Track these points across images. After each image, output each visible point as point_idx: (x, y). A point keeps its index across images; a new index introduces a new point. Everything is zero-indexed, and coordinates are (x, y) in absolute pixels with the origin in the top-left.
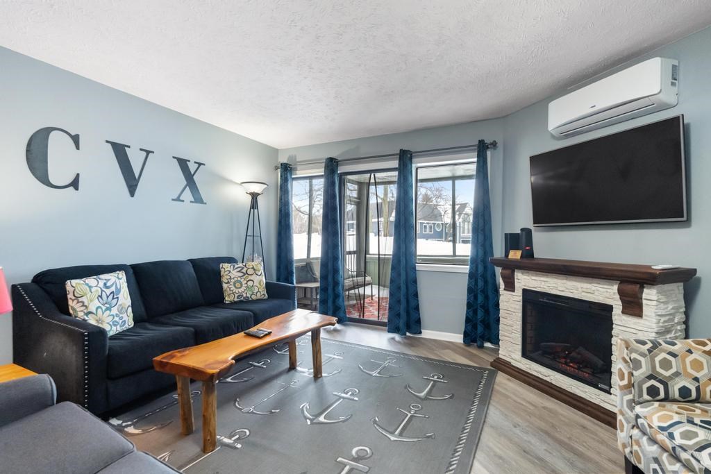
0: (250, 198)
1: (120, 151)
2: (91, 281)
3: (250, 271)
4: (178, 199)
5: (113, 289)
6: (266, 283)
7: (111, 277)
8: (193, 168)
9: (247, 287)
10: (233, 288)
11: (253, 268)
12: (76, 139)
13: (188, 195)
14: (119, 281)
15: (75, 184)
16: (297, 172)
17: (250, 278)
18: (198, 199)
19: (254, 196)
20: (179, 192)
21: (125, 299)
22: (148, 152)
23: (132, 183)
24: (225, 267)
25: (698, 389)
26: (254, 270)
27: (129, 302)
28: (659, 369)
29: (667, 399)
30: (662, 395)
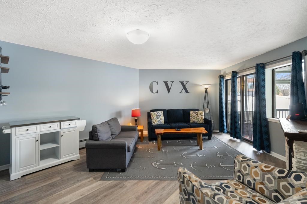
0: (205, 90)
1: (166, 83)
2: (155, 112)
3: (199, 114)
4: (181, 93)
5: (159, 115)
6: (204, 118)
7: (159, 112)
8: (185, 83)
9: (197, 119)
10: (192, 118)
11: (200, 113)
12: (157, 83)
13: (184, 91)
14: (161, 113)
15: (157, 92)
16: (226, 77)
17: (198, 116)
18: (187, 92)
19: (206, 89)
20: (181, 90)
21: (162, 117)
22: (172, 82)
23: (169, 90)
24: (192, 112)
25: (254, 184)
26: (200, 114)
27: (163, 118)
28: (242, 169)
29: (243, 183)
30: (241, 181)
